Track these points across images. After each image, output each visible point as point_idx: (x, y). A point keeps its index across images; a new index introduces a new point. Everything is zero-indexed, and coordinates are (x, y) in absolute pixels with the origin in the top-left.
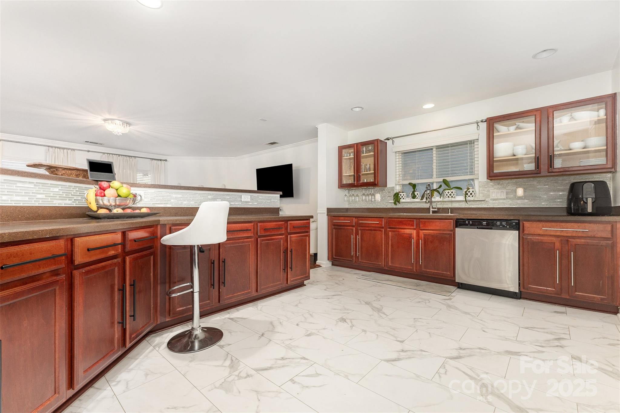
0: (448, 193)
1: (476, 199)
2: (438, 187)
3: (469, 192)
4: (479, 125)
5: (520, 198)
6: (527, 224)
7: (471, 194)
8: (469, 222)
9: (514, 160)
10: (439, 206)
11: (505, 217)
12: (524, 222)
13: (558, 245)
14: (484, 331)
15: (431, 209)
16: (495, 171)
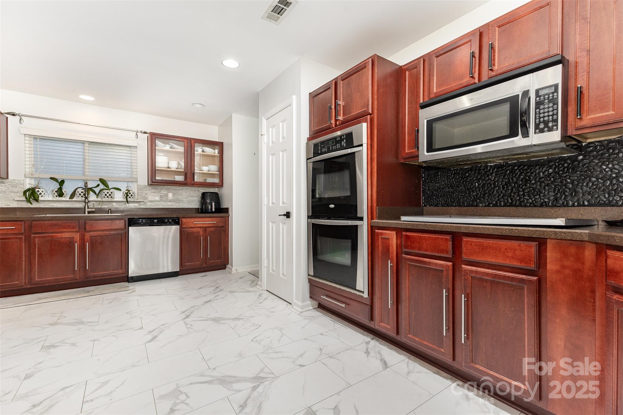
0: (108, 193)
1: (135, 201)
2: (96, 186)
3: (130, 193)
4: (138, 134)
5: (170, 201)
6: (184, 220)
7: (132, 195)
8: (142, 221)
9: (168, 171)
10: (97, 206)
11: (170, 216)
12: (183, 219)
13: (201, 233)
14: (182, 299)
15: (87, 210)
16: (157, 178)
